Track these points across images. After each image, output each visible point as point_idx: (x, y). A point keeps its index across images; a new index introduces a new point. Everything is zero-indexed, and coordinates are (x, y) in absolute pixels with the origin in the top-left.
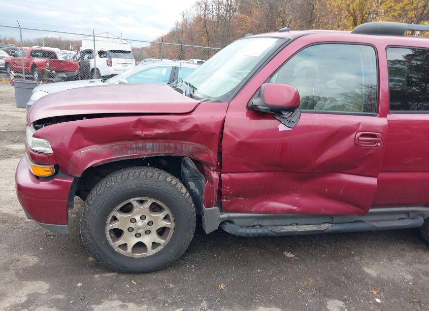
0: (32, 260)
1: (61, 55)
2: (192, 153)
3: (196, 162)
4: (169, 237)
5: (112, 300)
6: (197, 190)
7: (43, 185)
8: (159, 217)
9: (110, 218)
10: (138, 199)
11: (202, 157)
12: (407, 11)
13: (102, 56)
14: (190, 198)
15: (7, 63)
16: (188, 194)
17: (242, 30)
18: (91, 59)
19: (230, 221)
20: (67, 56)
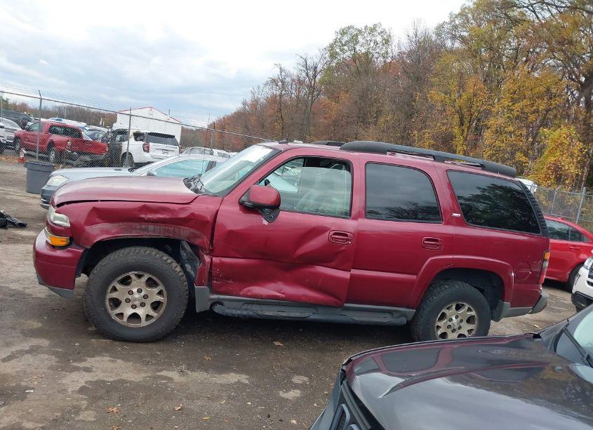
0: (36, 325)
1: (87, 132)
2: (188, 238)
3: (192, 245)
4: (162, 311)
5: (103, 356)
6: (192, 273)
7: (59, 253)
8: (153, 292)
9: (110, 288)
10: (136, 273)
11: (197, 242)
12: (527, 113)
13: (138, 138)
14: (184, 277)
15: (17, 138)
16: (182, 273)
17: (325, 118)
18: (124, 141)
19: (219, 302)
20: (94, 134)
